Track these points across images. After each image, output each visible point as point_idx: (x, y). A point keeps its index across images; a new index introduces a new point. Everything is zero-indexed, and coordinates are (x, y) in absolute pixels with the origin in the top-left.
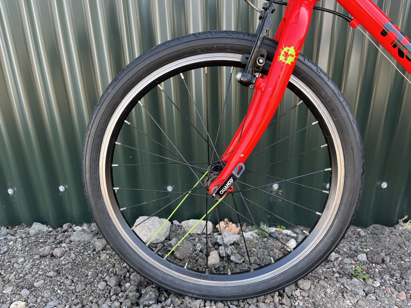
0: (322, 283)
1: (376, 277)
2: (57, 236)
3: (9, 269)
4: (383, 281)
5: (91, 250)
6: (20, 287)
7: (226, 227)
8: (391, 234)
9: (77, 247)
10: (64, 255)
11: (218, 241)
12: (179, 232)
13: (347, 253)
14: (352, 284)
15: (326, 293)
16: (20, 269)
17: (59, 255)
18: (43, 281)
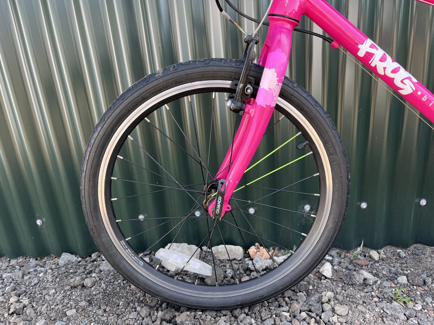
0: (360, 308)
1: (417, 300)
2: (86, 266)
3: (40, 301)
4: (425, 304)
5: (121, 279)
7: (257, 251)
8: (433, 254)
9: (107, 277)
10: (94, 285)
11: (249, 267)
12: (209, 258)
13: (386, 276)
14: (392, 308)
15: (364, 318)
16: (52, 301)
17: (89, 285)
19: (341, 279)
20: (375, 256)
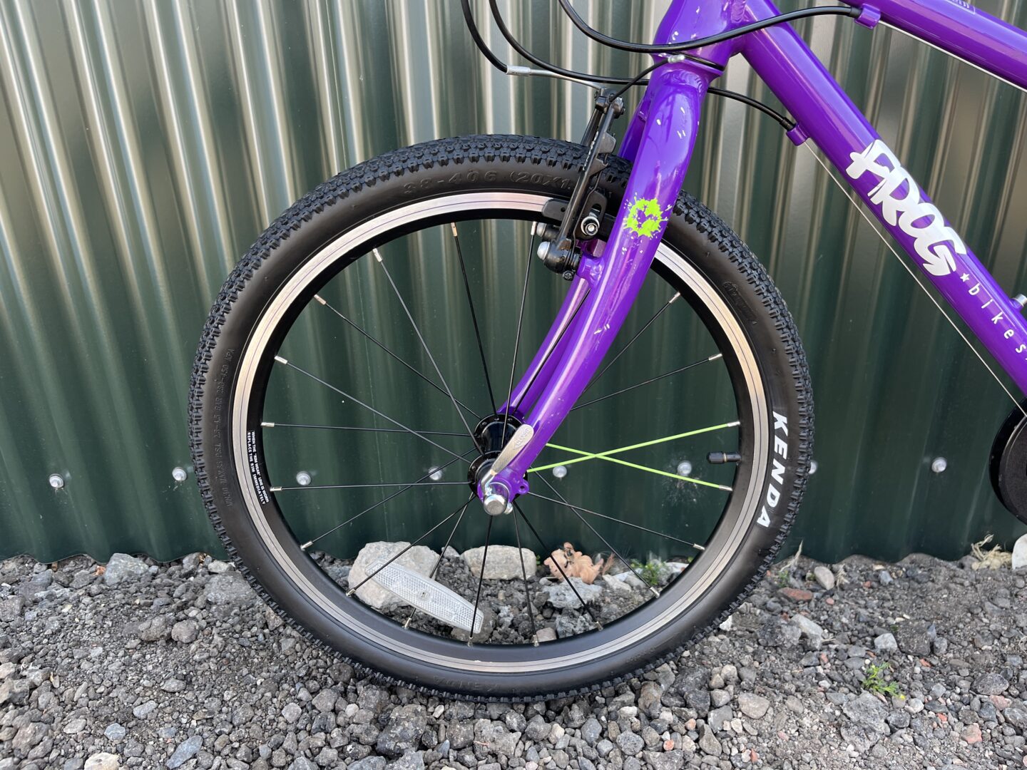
0: (792, 703)
1: (914, 689)
2: (172, 589)
3: (70, 675)
4: (930, 698)
5: (257, 624)
6: (103, 718)
7: (567, 563)
8: (953, 582)
9: (225, 619)
10: (197, 639)
11: (551, 600)
12: (458, 576)
13: (848, 629)
14: (859, 706)
15: (800, 726)
16: (97, 675)
17: (185, 638)
18: (153, 704)
19: (751, 632)
20: (826, 580)
